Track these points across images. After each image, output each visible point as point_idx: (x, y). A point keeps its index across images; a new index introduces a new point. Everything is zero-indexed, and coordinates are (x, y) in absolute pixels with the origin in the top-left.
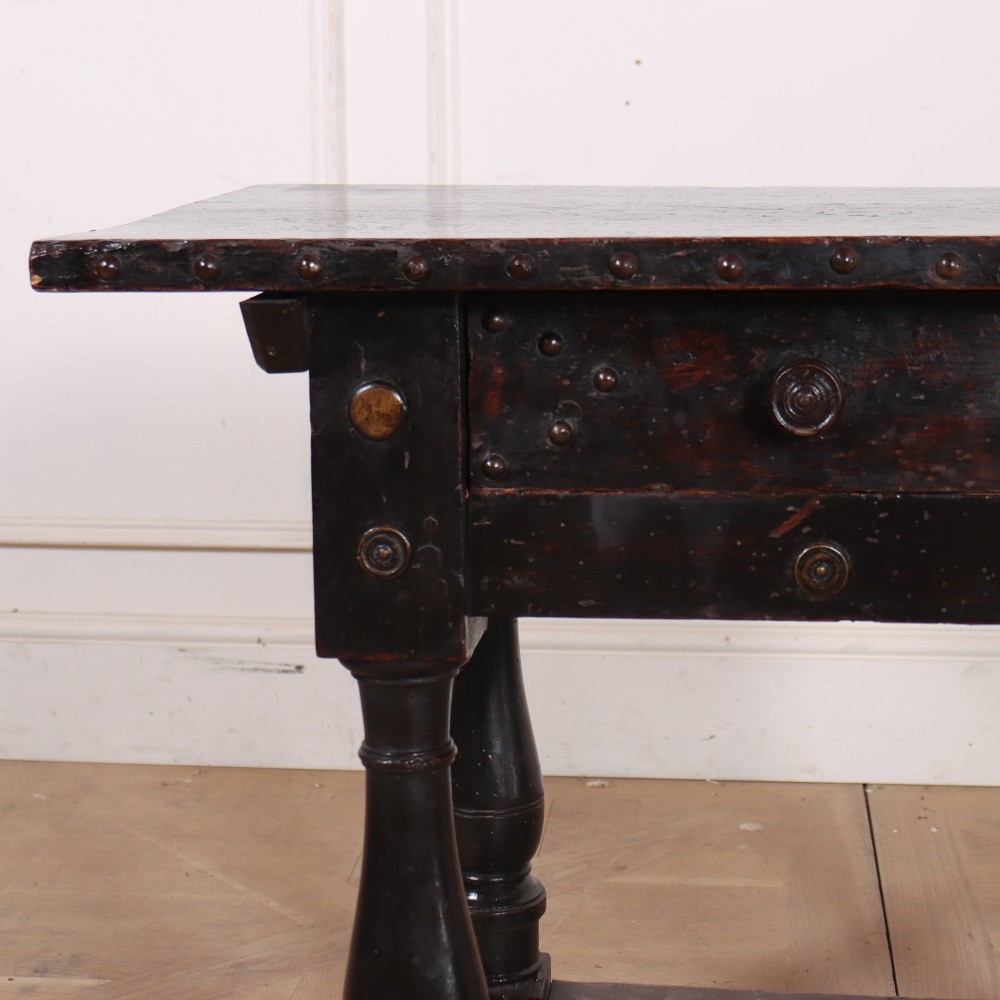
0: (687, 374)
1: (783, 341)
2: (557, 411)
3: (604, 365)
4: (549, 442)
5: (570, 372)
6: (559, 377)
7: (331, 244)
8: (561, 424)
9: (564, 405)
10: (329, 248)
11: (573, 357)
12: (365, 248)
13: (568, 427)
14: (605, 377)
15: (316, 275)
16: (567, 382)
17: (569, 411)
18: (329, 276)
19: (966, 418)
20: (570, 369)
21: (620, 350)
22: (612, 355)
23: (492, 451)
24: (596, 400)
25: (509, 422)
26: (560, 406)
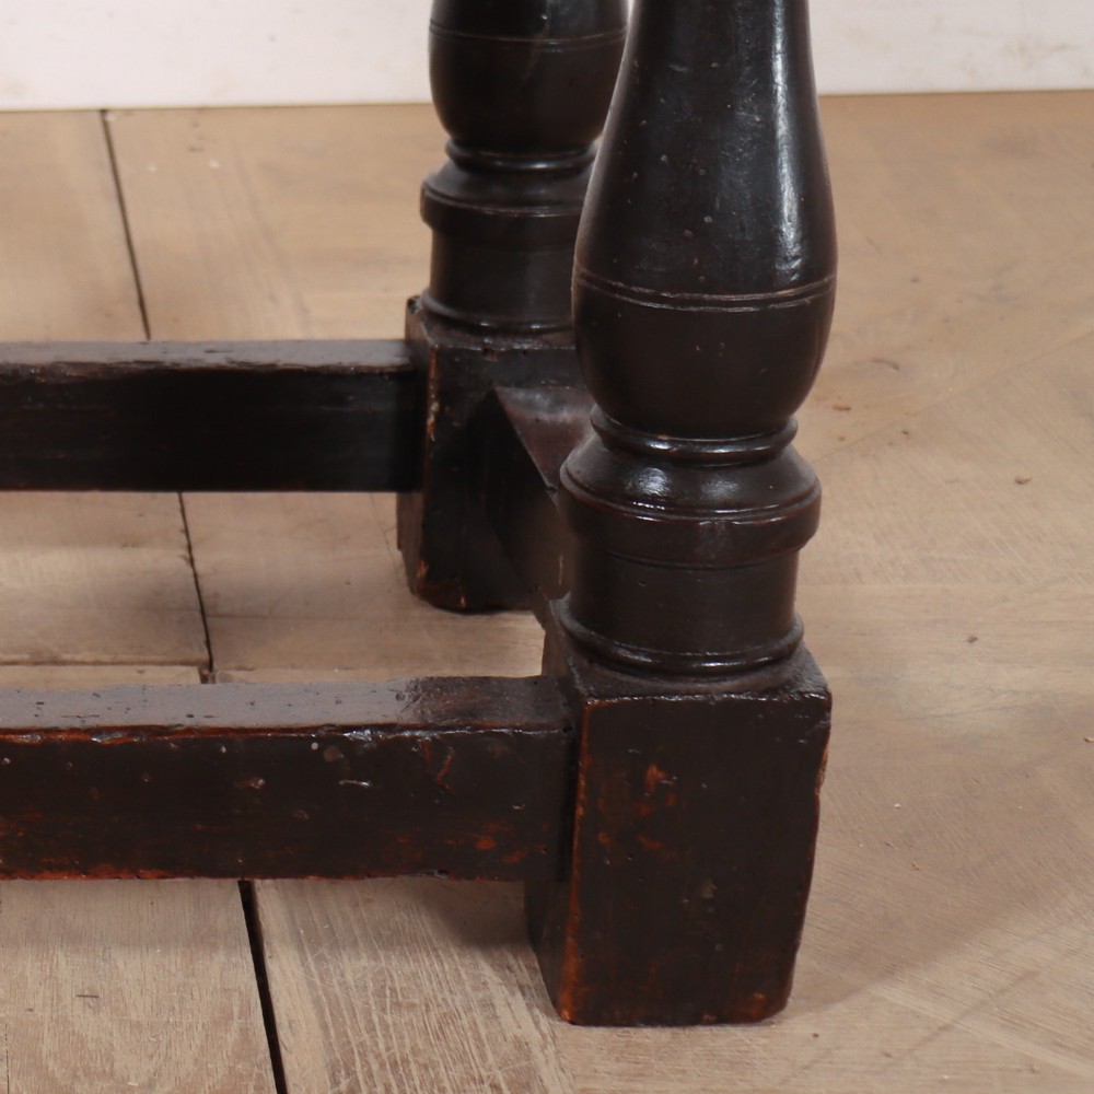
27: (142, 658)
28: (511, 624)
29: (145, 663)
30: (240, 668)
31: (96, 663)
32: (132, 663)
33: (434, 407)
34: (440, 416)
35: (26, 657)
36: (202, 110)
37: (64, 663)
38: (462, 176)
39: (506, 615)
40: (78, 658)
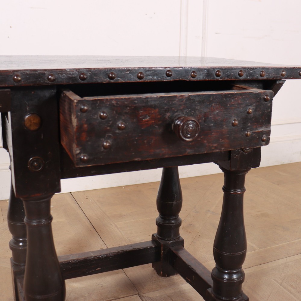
0: (147, 122)
1: (175, 110)
2: (105, 138)
3: (121, 121)
4: (102, 148)
5: (110, 125)
6: (106, 127)
7: (24, 71)
8: (106, 142)
9: (108, 136)
10: (23, 72)
11: (111, 119)
12: (35, 72)
13: (109, 143)
14: (121, 125)
15: (20, 81)
16: (108, 128)
17: (109, 137)
18: (24, 81)
19: (223, 130)
20: (109, 124)
21: (126, 116)
22: (123, 118)
23: (83, 153)
24: (118, 133)
25: (89, 143)
26: (106, 136)
27: (130, 295)
28: (173, 278)
29: (130, 296)
30: (144, 294)
31: (124, 297)
32: (129, 296)
33: (162, 251)
34: (163, 253)
35: (114, 298)
36: (84, 191)
37: (119, 298)
38: (162, 219)
39: (171, 276)
40: (121, 297)
